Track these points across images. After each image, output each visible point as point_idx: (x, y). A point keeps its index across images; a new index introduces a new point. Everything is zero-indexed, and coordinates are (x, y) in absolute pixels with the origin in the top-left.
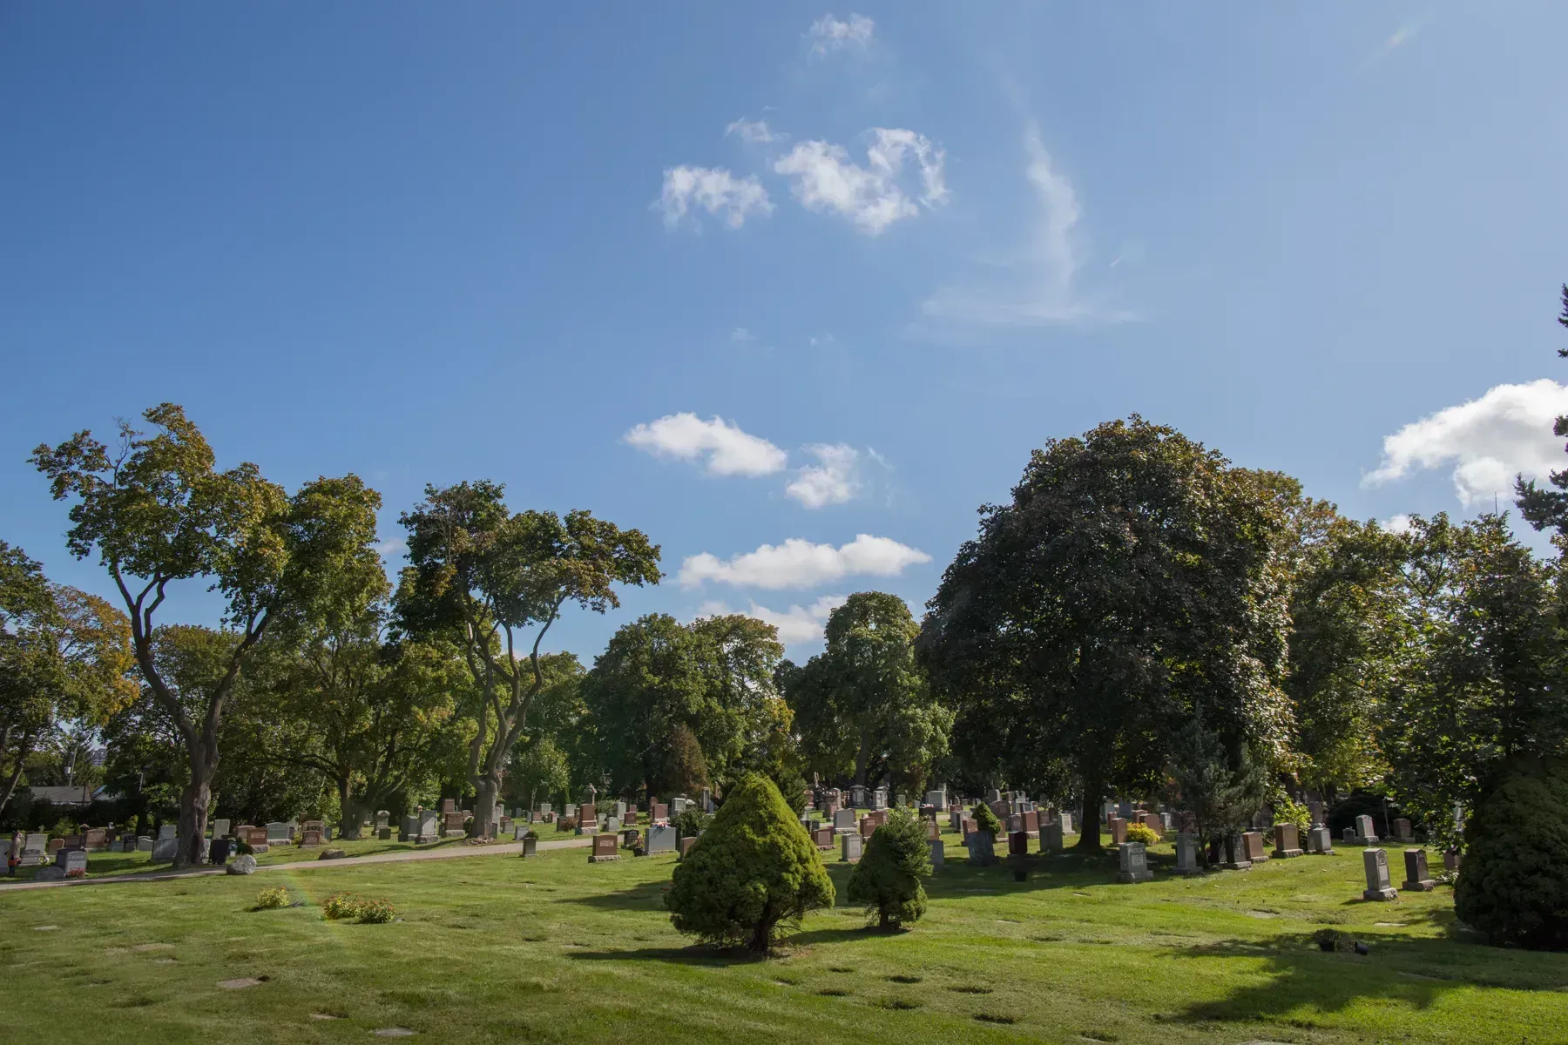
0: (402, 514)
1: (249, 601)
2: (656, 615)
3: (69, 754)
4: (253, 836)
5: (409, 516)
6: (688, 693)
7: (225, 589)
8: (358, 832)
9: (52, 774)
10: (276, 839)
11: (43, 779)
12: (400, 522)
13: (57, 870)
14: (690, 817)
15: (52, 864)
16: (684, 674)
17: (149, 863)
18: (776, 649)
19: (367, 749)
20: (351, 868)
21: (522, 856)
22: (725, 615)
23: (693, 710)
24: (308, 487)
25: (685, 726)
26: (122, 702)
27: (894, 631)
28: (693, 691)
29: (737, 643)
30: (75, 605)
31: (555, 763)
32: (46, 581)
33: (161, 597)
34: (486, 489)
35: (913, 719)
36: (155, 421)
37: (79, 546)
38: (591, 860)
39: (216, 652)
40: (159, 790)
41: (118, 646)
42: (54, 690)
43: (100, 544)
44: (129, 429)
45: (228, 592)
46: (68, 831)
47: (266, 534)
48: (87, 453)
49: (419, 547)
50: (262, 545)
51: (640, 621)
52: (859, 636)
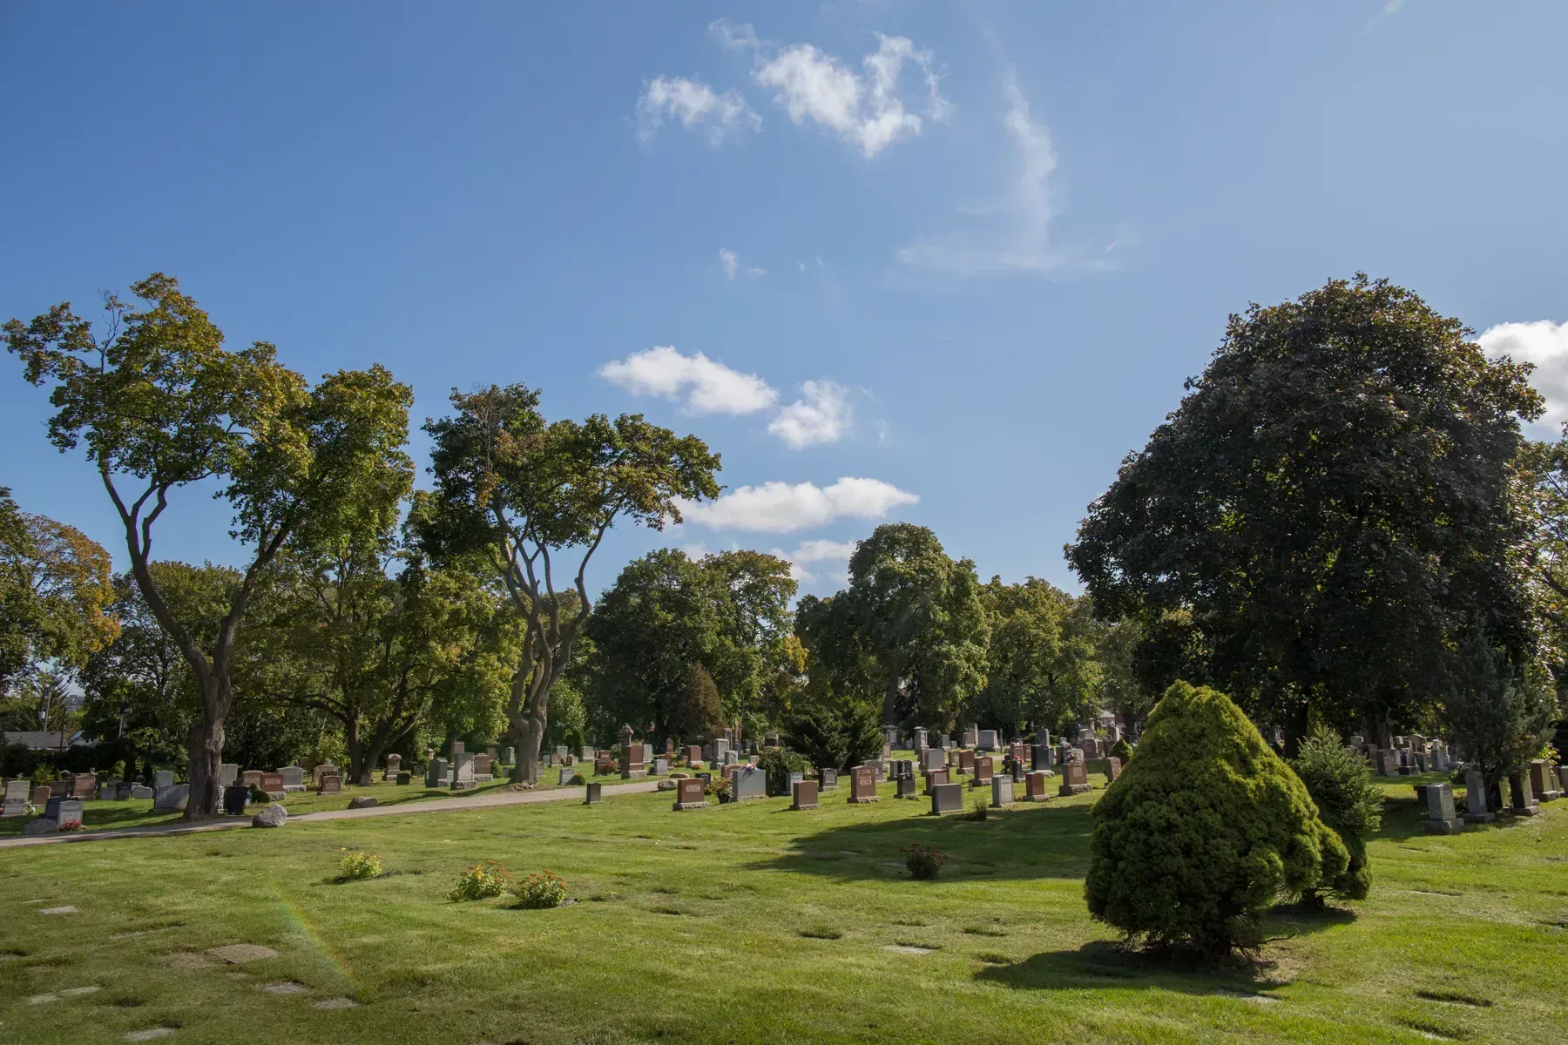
0: (427, 420)
1: (261, 514)
2: (665, 551)
3: (43, 698)
4: (266, 783)
5: (435, 423)
6: (702, 631)
7: (233, 498)
8: (369, 775)
9: (27, 719)
10: (291, 787)
11: (16, 724)
12: (424, 428)
13: (48, 823)
14: (779, 758)
15: (42, 816)
16: (697, 611)
17: (150, 814)
18: (789, 586)
19: (380, 688)
20: (395, 819)
21: (587, 803)
22: (735, 550)
23: (708, 648)
24: (327, 379)
25: (699, 665)
26: (102, 641)
27: (927, 564)
28: (708, 629)
29: (748, 579)
30: (48, 536)
31: (572, 704)
32: (17, 507)
33: (162, 504)
34: (520, 394)
35: (947, 656)
36: (146, 296)
37: (63, 436)
38: (677, 808)
39: (200, 589)
40: (143, 734)
41: (97, 581)
42: (28, 625)
43: (89, 436)
44: (119, 302)
45: (238, 499)
46: (49, 777)
47: (286, 428)
48: (68, 330)
49: (443, 462)
50: (283, 440)
51: (649, 556)
52: (890, 569)
